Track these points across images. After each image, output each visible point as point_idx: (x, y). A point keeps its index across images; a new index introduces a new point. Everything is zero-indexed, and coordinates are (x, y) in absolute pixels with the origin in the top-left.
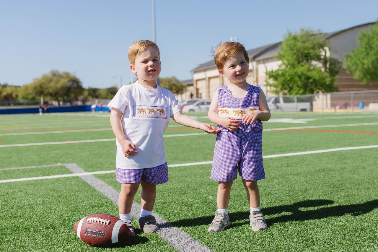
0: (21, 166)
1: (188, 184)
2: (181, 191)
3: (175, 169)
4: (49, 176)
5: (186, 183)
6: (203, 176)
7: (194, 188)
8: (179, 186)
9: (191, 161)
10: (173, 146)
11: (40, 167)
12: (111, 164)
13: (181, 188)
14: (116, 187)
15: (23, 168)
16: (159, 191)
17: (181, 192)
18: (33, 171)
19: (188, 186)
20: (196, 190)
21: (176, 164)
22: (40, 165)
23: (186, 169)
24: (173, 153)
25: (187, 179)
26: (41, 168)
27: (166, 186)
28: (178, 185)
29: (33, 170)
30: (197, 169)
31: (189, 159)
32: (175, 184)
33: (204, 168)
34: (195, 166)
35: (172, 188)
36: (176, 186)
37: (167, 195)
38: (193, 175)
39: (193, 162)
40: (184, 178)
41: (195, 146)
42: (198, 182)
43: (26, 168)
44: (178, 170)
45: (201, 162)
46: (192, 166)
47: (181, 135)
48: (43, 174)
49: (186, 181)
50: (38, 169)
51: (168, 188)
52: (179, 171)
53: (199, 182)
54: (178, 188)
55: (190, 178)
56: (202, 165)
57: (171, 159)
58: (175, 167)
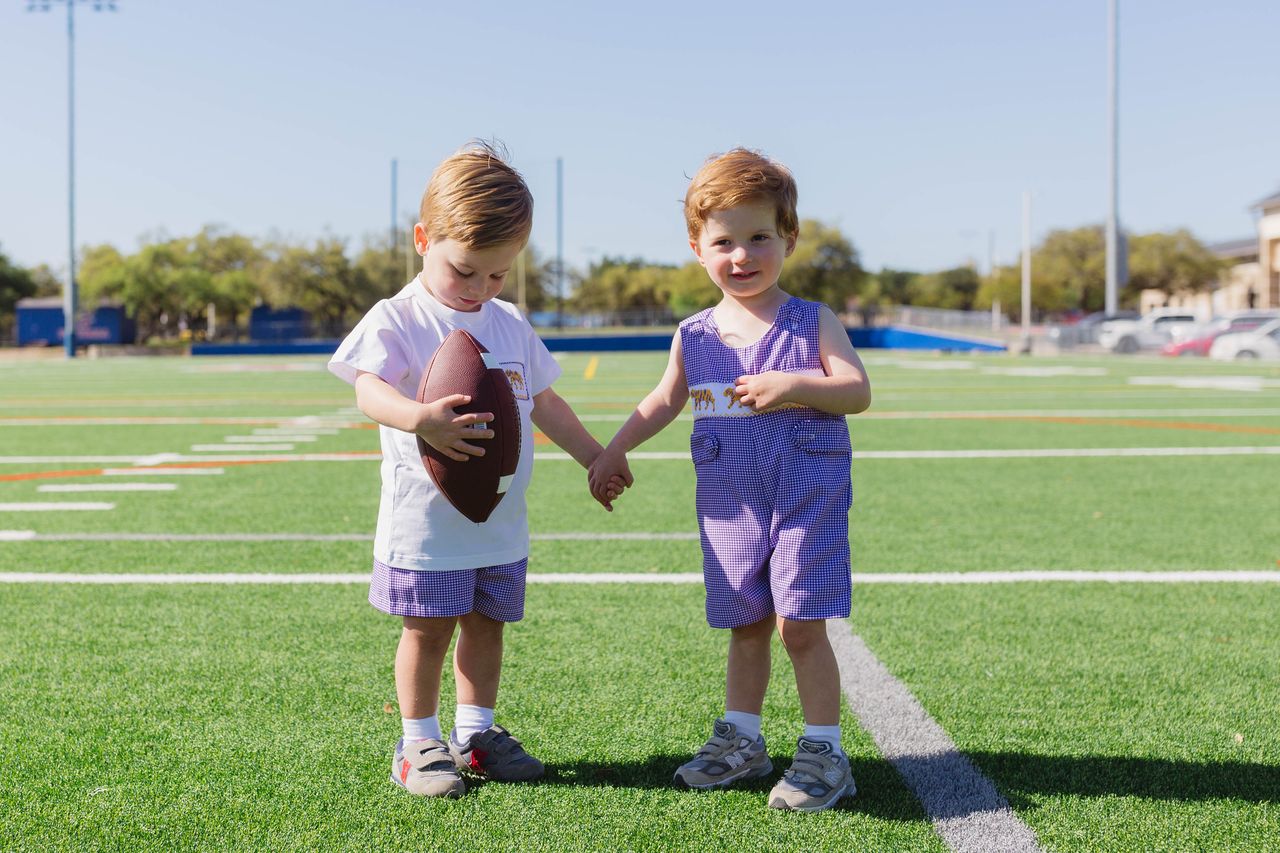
0: (609, 530)
1: (1153, 664)
2: (1120, 689)
3: (1118, 590)
4: (679, 572)
5: (1148, 656)
6: (1229, 636)
7: (1177, 685)
8: (1115, 668)
9: (1193, 561)
10: (1136, 494)
11: (663, 536)
12: (890, 548)
13: (1123, 676)
14: (880, 640)
15: (614, 536)
16: (1032, 681)
17: (1116, 696)
18: (637, 550)
19: (1154, 673)
20: (1182, 692)
21: (1130, 569)
22: (666, 532)
23: (1163, 596)
24: (1129, 522)
25: (1157, 640)
26: (665, 542)
27: (1064, 661)
28: (1112, 662)
29: (637, 548)
30: (1212, 601)
31: (1188, 556)
32: (1104, 658)
33: (1239, 597)
34: (1204, 589)
35: (1085, 673)
36: (1106, 665)
37: (1058, 704)
38: (1186, 625)
39: (1203, 569)
40: (1146, 632)
41: (1223, 501)
42: (1198, 660)
43: (621, 536)
44: (1130, 596)
45: (1234, 570)
46: (1192, 584)
47: (1181, 451)
48: (664, 565)
49: (1151, 648)
50: (654, 547)
51: (1069, 670)
52: (1136, 601)
53: (1203, 658)
54: (1112, 677)
55: (1169, 637)
56: (1235, 585)
57: (1113, 547)
58: (1123, 583)
